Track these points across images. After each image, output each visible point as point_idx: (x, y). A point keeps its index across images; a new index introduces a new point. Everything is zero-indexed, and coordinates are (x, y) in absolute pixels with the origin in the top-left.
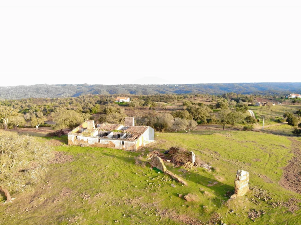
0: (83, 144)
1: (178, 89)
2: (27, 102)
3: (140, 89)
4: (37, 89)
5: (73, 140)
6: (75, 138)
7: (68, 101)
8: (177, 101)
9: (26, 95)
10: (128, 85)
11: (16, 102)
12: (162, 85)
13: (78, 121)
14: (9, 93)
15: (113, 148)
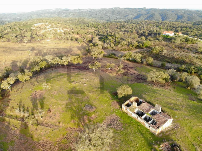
0: (129, 115)
3: (187, 14)
4: (113, 11)
5: (124, 109)
15: (144, 125)
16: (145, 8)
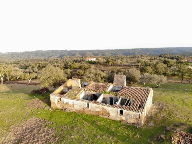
0: (68, 109)
1: (125, 52)
2: (29, 61)
3: (100, 52)
4: (36, 53)
5: (56, 102)
6: (58, 100)
7: (55, 61)
8: (129, 60)
9: (29, 57)
10: (93, 50)
11: (22, 61)
12: (114, 50)
13: (61, 78)
14: (19, 56)
15: (107, 117)
16: (66, 50)
